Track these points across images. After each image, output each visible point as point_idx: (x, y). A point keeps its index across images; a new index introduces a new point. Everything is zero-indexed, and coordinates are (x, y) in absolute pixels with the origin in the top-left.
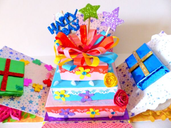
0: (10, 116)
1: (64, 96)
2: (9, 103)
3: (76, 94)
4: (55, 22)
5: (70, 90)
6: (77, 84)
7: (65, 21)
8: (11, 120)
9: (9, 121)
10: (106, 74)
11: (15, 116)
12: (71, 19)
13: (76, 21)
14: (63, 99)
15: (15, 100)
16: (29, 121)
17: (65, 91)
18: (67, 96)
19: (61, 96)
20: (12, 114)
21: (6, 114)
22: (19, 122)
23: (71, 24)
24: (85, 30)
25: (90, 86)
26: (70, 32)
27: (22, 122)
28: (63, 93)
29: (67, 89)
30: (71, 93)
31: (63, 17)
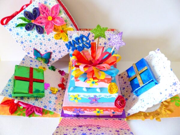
0: (34, 112)
1: (77, 99)
2: (35, 102)
3: (86, 97)
4: (71, 41)
5: (82, 95)
6: (87, 90)
7: (80, 41)
8: (35, 115)
9: (33, 116)
10: (109, 84)
11: (39, 113)
12: (85, 39)
13: (88, 41)
14: (76, 101)
15: (39, 100)
16: (49, 117)
17: (79, 95)
18: (79, 99)
19: (75, 98)
20: (36, 111)
21: (31, 110)
22: (41, 117)
23: (84, 43)
24: (95, 47)
25: (97, 92)
26: (83, 49)
27: (44, 117)
28: (77, 96)
29: (79, 94)
30: (82, 96)
31: (78, 37)
